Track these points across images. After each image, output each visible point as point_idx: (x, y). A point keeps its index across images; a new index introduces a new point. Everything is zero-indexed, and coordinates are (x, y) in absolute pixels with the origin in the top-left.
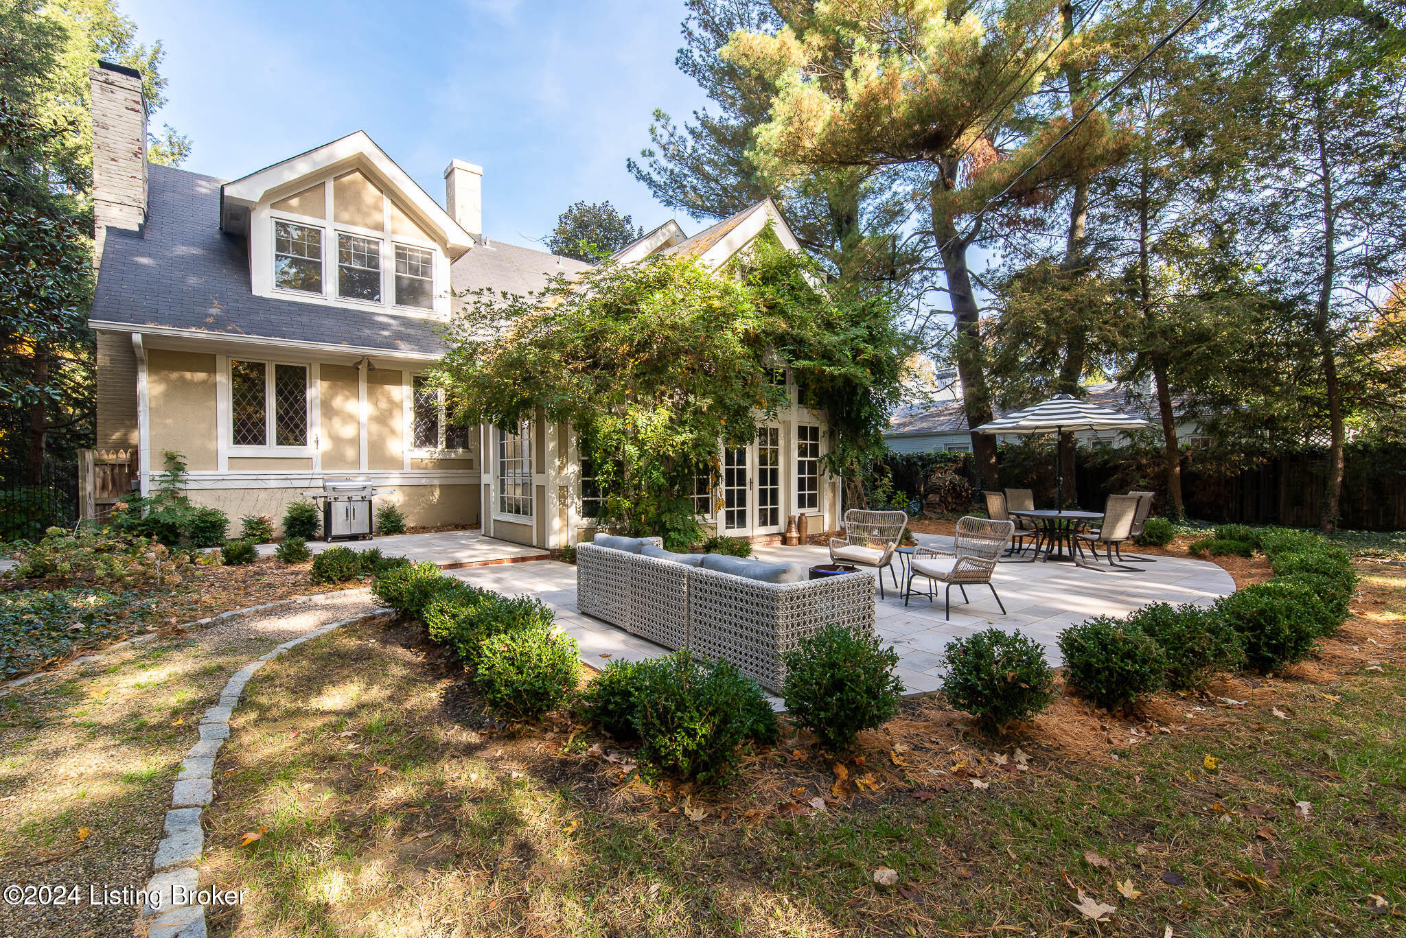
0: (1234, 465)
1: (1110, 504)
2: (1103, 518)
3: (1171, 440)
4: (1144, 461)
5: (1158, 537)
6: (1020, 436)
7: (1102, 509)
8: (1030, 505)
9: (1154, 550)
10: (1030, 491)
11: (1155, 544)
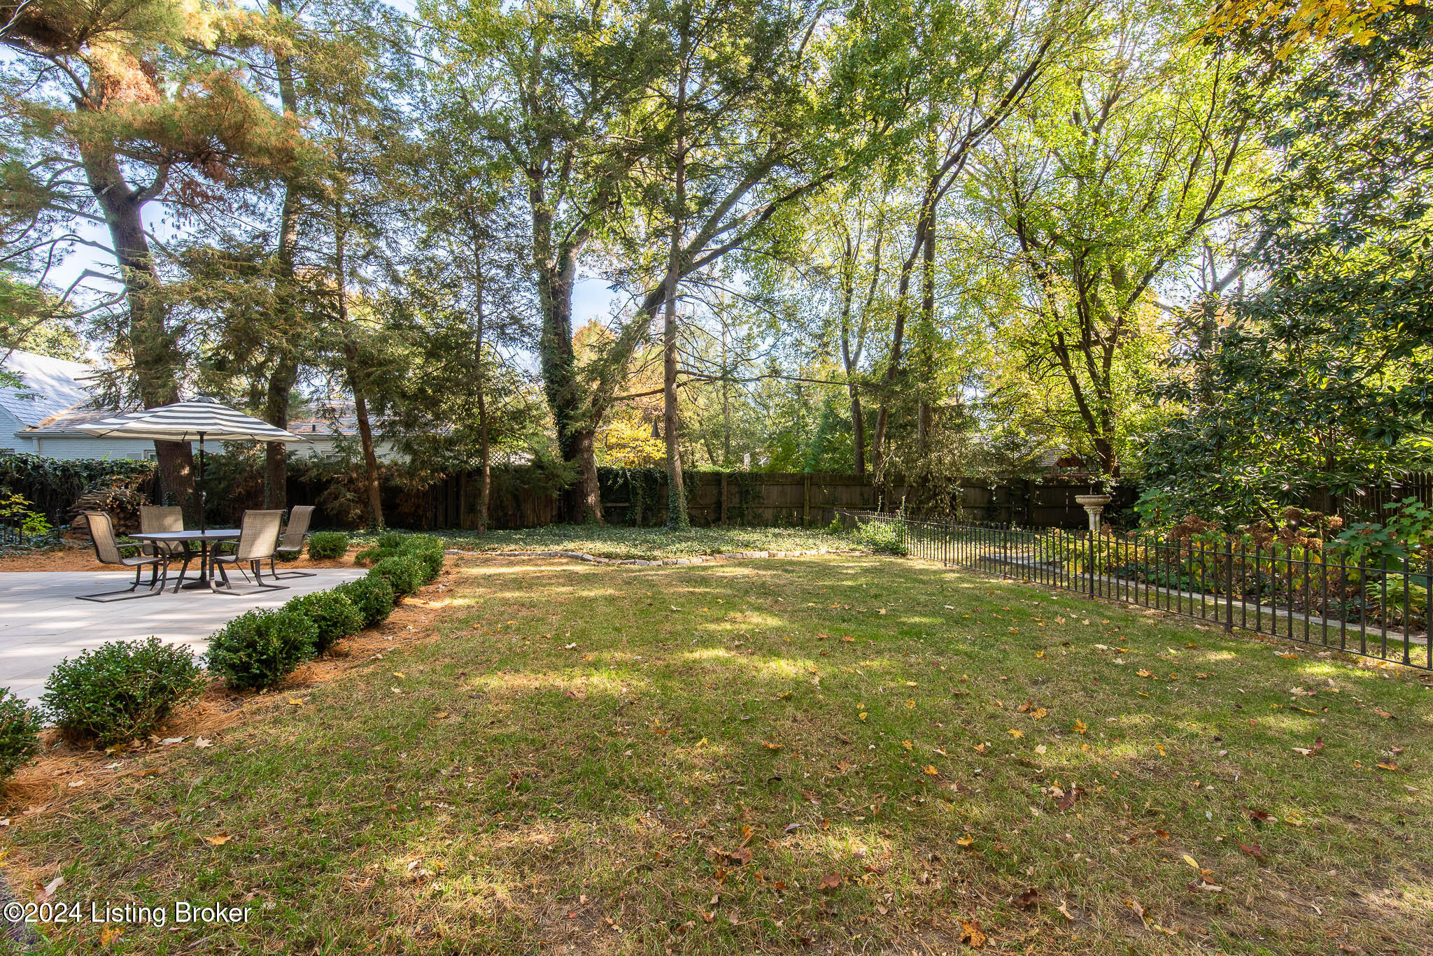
0: (423, 480)
1: (247, 521)
2: (239, 538)
3: (369, 456)
4: (355, 475)
5: (332, 550)
6: (226, 444)
7: (238, 524)
8: (179, 525)
9: (328, 563)
10: (179, 508)
11: (329, 557)
